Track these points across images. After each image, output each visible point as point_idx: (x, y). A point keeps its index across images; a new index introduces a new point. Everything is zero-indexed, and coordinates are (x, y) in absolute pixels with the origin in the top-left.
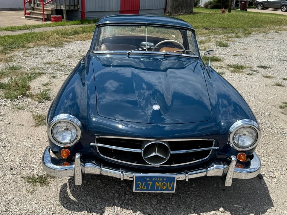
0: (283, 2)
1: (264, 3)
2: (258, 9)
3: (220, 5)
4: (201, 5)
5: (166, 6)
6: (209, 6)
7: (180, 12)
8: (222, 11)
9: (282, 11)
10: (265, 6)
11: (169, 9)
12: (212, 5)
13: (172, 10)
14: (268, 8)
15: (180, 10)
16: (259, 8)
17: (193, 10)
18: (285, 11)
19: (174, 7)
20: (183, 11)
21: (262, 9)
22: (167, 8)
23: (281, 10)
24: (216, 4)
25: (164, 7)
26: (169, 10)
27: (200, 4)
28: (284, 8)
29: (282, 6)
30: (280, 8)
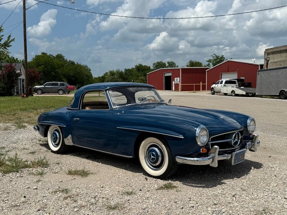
1: (42, 89)
8: (22, 96)
10: (44, 92)
16: (39, 93)
18: (62, 94)
21: (41, 94)
23: (59, 94)
28: (61, 92)
29: (58, 90)
30: (57, 92)
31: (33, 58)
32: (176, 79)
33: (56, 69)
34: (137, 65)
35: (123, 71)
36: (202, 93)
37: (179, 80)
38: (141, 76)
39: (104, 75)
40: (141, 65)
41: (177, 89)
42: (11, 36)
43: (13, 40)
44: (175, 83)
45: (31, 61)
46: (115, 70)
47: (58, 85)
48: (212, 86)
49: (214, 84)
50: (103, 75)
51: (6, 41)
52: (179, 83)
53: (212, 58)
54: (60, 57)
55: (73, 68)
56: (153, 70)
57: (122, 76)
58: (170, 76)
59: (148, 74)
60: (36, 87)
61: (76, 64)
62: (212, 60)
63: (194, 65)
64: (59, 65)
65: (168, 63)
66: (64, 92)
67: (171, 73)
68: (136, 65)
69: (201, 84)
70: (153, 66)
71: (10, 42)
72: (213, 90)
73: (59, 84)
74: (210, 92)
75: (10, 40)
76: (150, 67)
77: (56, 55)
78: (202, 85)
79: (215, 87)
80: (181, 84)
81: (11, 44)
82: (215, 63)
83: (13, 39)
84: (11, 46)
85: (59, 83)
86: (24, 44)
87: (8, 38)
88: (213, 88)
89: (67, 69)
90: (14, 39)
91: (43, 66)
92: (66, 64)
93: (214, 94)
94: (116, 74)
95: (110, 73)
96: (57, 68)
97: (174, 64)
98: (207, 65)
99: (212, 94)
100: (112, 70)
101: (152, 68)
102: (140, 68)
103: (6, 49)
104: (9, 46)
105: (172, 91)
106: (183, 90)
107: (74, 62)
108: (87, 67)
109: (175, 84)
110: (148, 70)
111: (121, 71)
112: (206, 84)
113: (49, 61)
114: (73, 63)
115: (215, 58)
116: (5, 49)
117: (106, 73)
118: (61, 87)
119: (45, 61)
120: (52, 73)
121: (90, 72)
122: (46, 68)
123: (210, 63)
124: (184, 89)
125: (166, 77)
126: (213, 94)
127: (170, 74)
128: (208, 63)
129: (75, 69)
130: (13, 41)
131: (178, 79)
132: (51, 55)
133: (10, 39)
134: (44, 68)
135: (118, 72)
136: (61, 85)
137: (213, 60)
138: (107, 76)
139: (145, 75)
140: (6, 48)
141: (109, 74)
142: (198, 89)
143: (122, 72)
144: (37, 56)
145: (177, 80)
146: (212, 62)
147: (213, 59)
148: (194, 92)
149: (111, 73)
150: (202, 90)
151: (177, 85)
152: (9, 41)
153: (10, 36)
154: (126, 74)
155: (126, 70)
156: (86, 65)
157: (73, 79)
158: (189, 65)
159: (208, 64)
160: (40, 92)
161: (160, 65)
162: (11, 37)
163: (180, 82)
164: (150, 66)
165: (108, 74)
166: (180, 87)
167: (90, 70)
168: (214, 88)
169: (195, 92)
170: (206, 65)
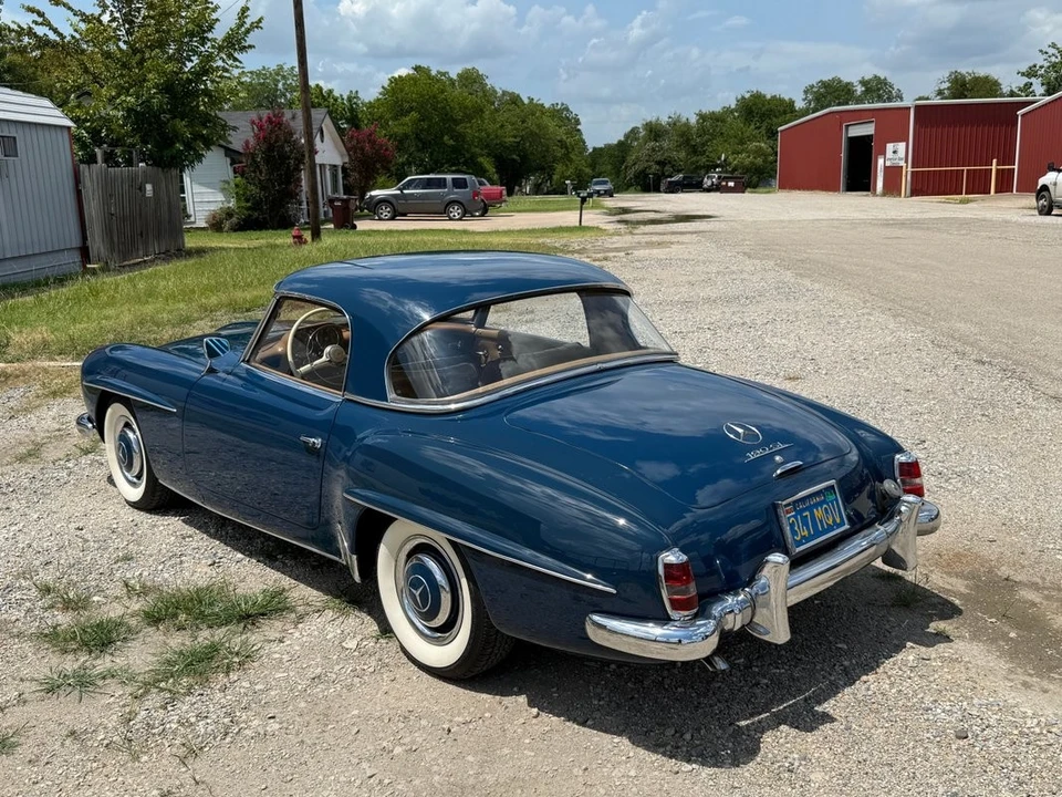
0: (448, 194)
1: (394, 201)
2: (380, 219)
3: (264, 218)
4: (194, 222)
5: (84, 238)
6: (227, 225)
7: (141, 253)
8: (294, 237)
9: (451, 219)
10: (400, 210)
11: (97, 244)
12: (234, 220)
13: (112, 250)
14: (405, 215)
15: (141, 247)
16: (383, 216)
17: (183, 244)
18: (460, 219)
19: (116, 239)
20: (151, 250)
21: (392, 219)
22: (89, 243)
23: (449, 216)
24: (250, 215)
25: (76, 242)
26: (99, 248)
27: (192, 219)
28: (456, 212)
29: (447, 205)
30: (443, 211)
31: (383, 87)
32: (890, 147)
33: (456, 122)
34: (743, 98)
35: (693, 120)
36: (994, 204)
37: (902, 153)
38: (753, 138)
39: (627, 136)
40: (758, 97)
41: (892, 188)
42: (248, 9)
43: (257, 24)
44: (888, 164)
45: (378, 100)
46: (664, 120)
47: (445, 186)
48: (1042, 181)
49: (1054, 170)
50: (622, 139)
51: (231, 30)
52: (902, 163)
53: (1040, 61)
54: (471, 79)
55: (514, 119)
56: (805, 112)
57: (687, 141)
58: (869, 138)
59: (782, 131)
60: (374, 193)
61: (526, 101)
62: (1041, 67)
63: (968, 90)
64: (466, 108)
65: (863, 83)
66: (467, 213)
67: (873, 125)
68: (739, 97)
69: (994, 167)
70: (804, 100)
71: (248, 31)
72: (1043, 197)
73: (449, 183)
74: (1031, 200)
75: (247, 26)
76: (792, 103)
77: (458, 75)
78: (997, 170)
79: (1055, 184)
80: (909, 169)
81: (250, 40)
82: (1056, 79)
83: (257, 20)
84: (250, 47)
85: (449, 177)
86: (297, 36)
87: (239, 18)
88: (1045, 188)
89: (494, 121)
90: (260, 21)
91: (414, 114)
92: (493, 103)
93: (1049, 213)
94: (666, 132)
95: (645, 129)
96: (461, 121)
97: (886, 84)
98: (1020, 90)
99: (1041, 213)
100: (654, 120)
101: (800, 104)
102: (754, 108)
103: (236, 59)
104: (243, 49)
105: (875, 194)
106: (917, 191)
107: (518, 96)
108: (567, 109)
109: (885, 167)
110: (785, 112)
111: (684, 120)
112: (1016, 167)
113: (434, 97)
114: (515, 100)
115: (1053, 59)
116: (230, 62)
117: (634, 131)
118: (456, 193)
119: (422, 96)
120: (446, 138)
121: (579, 127)
122: (423, 120)
123: (1033, 80)
124: (921, 187)
125: (853, 141)
126: (1046, 211)
127: (867, 130)
128: (1026, 80)
129: (523, 122)
130: (257, 27)
131: (901, 146)
132: (444, 74)
133: (248, 21)
134: (420, 121)
135: (675, 124)
136: (458, 184)
137: (1049, 67)
138: (637, 139)
139: (772, 134)
140: (236, 55)
141: (643, 133)
142: (979, 186)
143: (687, 124)
144: (395, 79)
145: (895, 152)
146: (1042, 76)
147: (1046, 64)
148: (962, 202)
149: (651, 131)
150: (996, 192)
151: (893, 174)
152: (243, 29)
153: (245, 10)
154: (702, 131)
155: (702, 117)
156: (563, 104)
157: (515, 157)
158: (948, 88)
159: (1026, 85)
160: (386, 212)
161: (831, 92)
162: (248, 13)
163: (906, 162)
164: (794, 99)
165: (638, 132)
166: (906, 182)
167: (578, 122)
168: (1051, 188)
169: (968, 201)
170: (1016, 90)
